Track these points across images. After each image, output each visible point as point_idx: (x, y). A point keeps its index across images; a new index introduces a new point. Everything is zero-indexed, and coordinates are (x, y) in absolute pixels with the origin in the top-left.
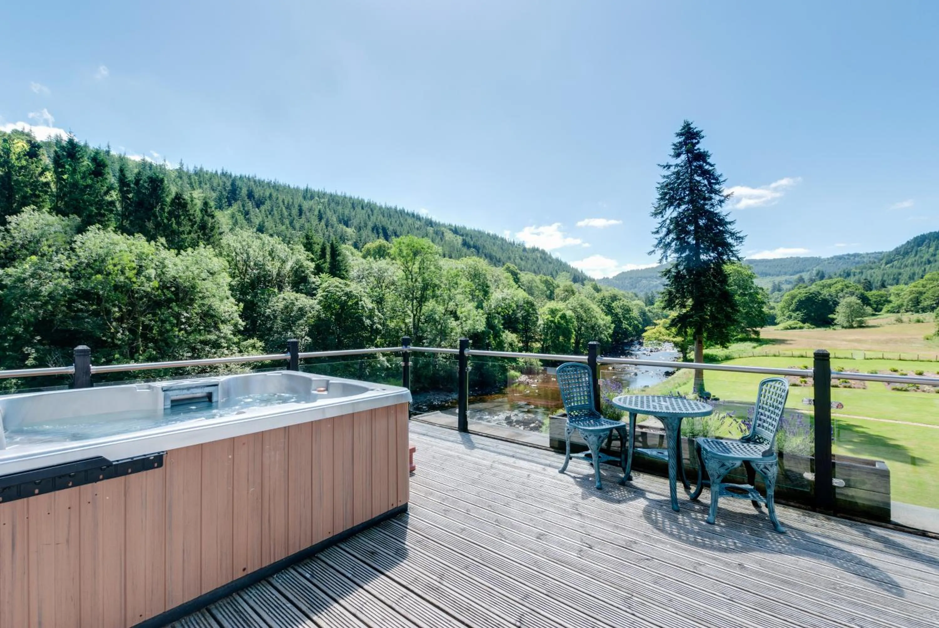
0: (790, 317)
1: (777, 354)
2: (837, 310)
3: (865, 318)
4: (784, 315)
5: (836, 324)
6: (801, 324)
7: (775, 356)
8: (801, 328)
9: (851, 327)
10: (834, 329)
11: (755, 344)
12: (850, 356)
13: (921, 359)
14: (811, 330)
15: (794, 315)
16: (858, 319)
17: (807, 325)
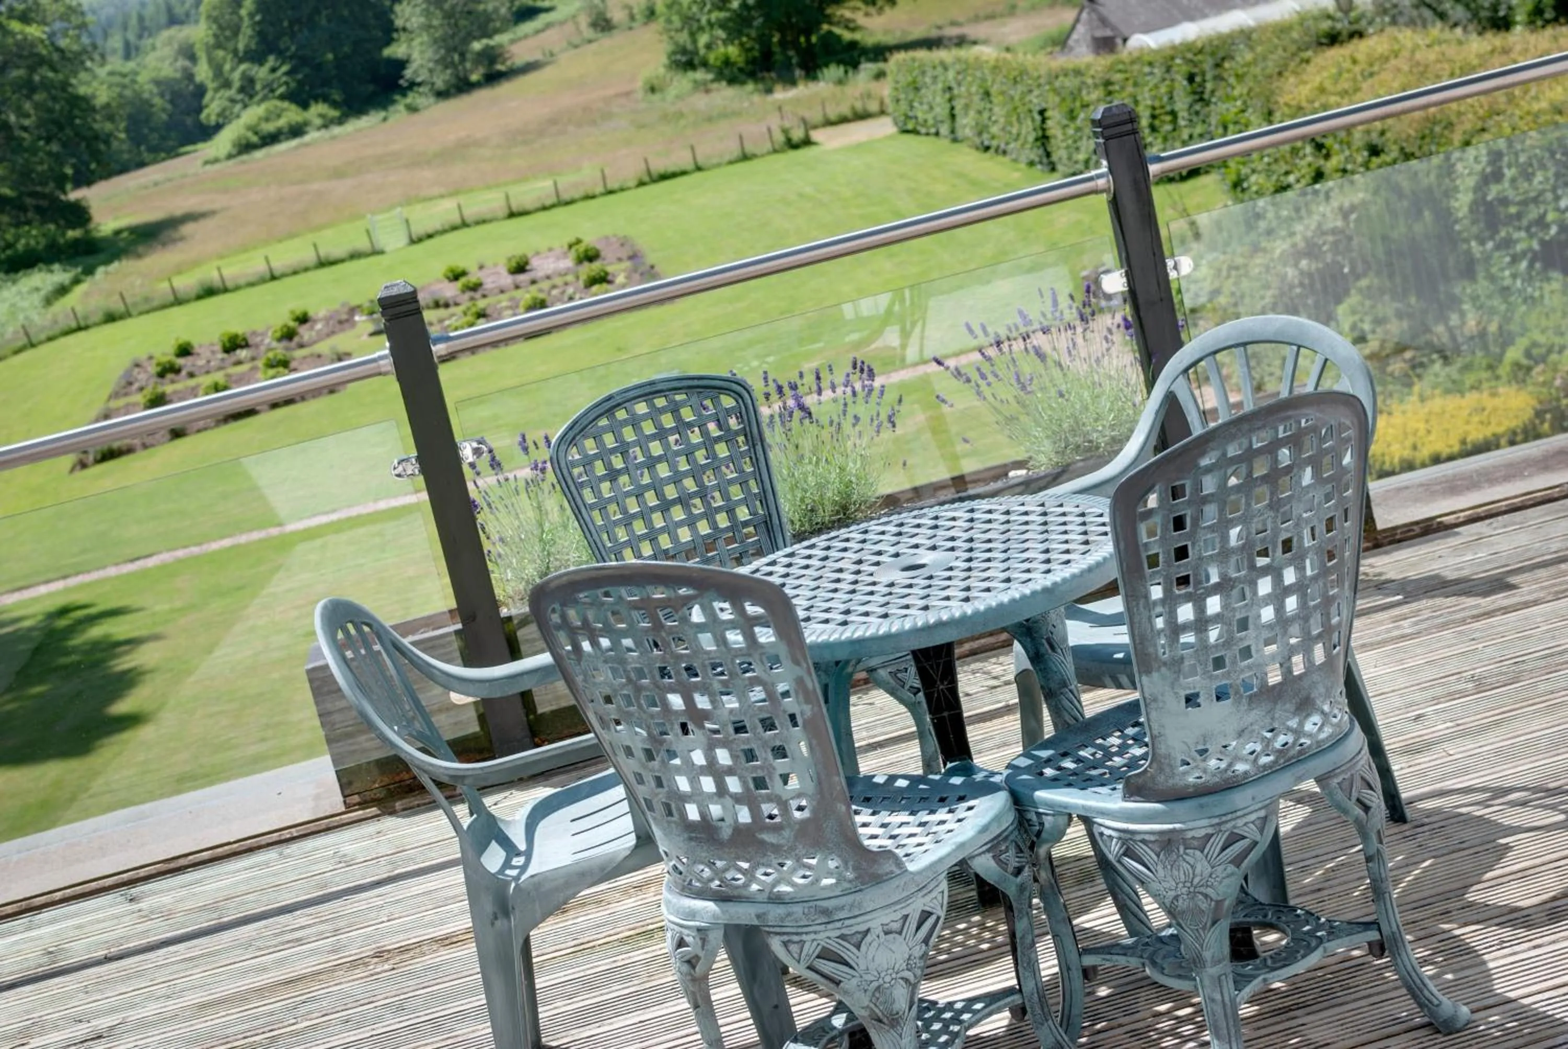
0: (248, 88)
1: (119, 307)
2: (399, 23)
3: (498, 39)
4: (227, 84)
5: (413, 85)
6: (292, 114)
7: (111, 318)
8: (296, 131)
9: (462, 86)
10: (412, 109)
11: (59, 275)
12: (363, 244)
13: (566, 196)
14: (336, 130)
15: (261, 73)
16: (477, 46)
17: (318, 109)
